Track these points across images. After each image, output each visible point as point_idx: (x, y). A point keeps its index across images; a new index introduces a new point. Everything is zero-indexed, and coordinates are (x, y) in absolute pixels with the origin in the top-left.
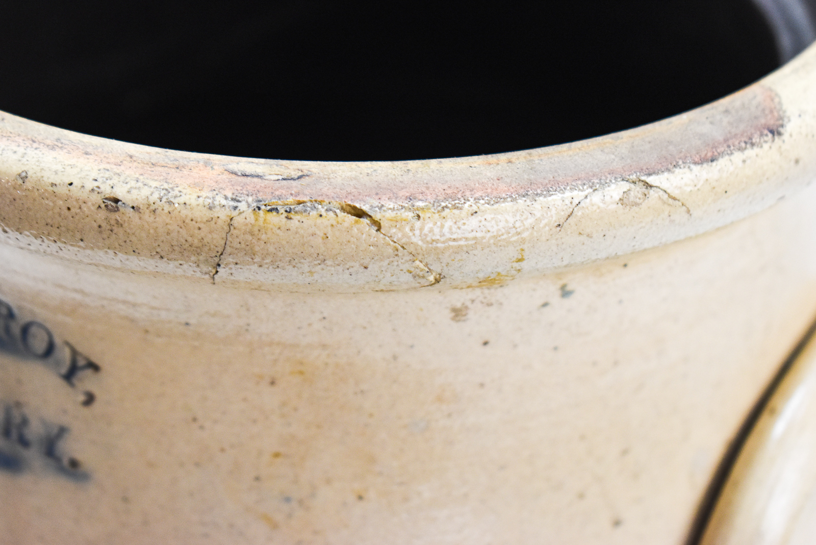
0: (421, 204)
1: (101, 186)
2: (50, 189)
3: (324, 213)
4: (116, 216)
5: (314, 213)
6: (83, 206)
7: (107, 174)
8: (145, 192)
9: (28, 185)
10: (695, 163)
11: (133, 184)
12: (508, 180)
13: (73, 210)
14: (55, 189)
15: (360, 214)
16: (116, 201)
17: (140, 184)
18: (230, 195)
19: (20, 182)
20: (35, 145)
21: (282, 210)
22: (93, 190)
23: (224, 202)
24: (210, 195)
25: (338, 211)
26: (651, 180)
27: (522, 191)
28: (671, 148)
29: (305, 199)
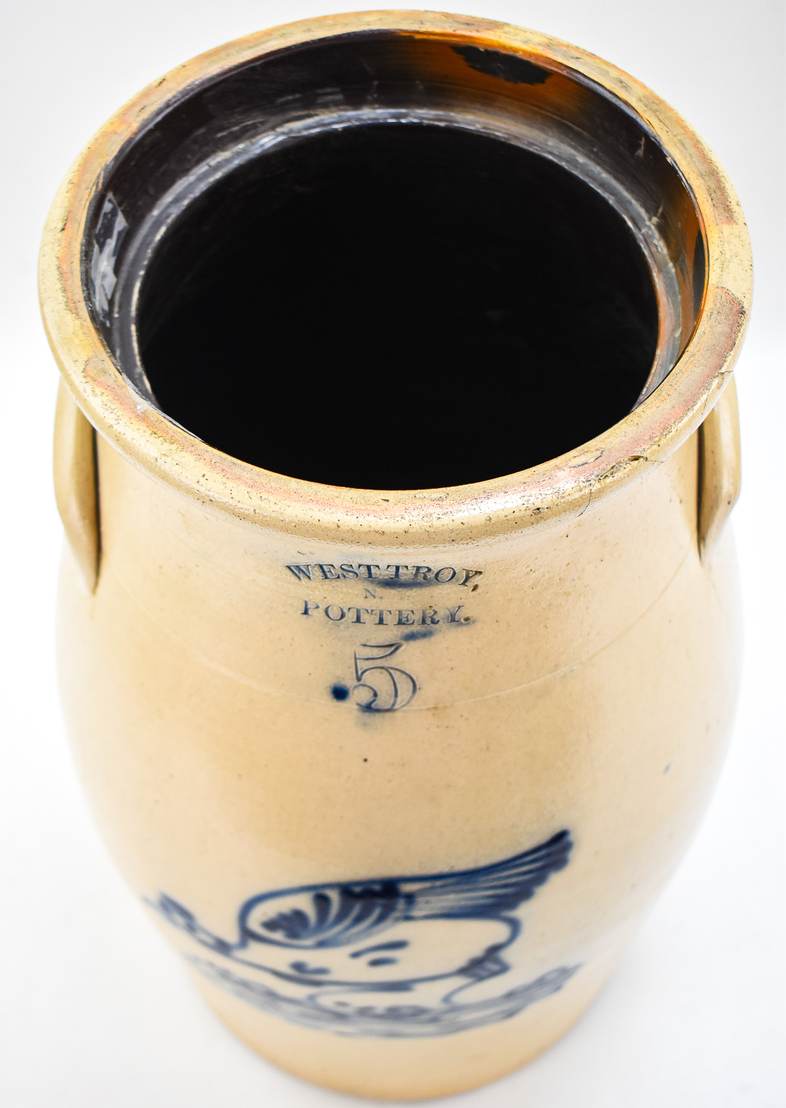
0: (656, 439)
1: (529, 506)
2: (505, 519)
3: (625, 466)
4: (541, 515)
5: (622, 469)
6: (524, 519)
7: (526, 498)
8: (549, 498)
9: (493, 522)
10: (731, 351)
11: (540, 497)
12: (677, 406)
13: (518, 523)
14: (507, 518)
15: (636, 458)
16: (538, 509)
17: (544, 496)
18: (584, 480)
19: (488, 522)
20: (479, 501)
21: (609, 475)
22: (526, 510)
23: (584, 485)
24: (576, 484)
25: (630, 462)
26: (723, 370)
27: (686, 408)
28: (717, 348)
29: (614, 464)
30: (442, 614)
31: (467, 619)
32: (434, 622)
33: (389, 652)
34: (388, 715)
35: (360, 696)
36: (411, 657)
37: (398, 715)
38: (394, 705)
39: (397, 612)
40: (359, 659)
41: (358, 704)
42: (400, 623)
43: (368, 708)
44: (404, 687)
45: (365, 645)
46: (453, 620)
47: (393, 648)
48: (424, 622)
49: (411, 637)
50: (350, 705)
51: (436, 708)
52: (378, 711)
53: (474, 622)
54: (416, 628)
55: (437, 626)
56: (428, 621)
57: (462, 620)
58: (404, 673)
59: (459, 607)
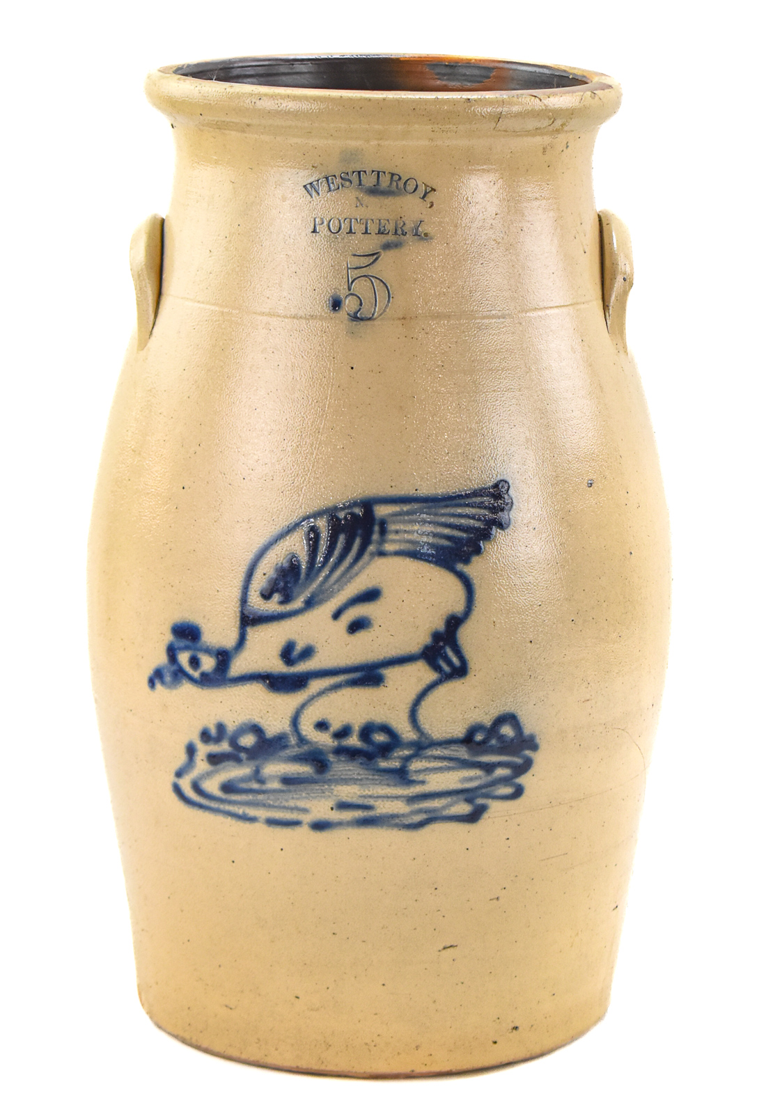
30: (410, 225)
31: (426, 235)
32: (404, 234)
33: (372, 261)
34: (369, 323)
35: (349, 305)
36: (387, 265)
37: (376, 323)
38: (373, 315)
39: (378, 221)
40: (351, 268)
41: (348, 314)
42: (380, 233)
43: (355, 318)
44: (381, 294)
45: (355, 255)
46: (416, 234)
47: (375, 257)
48: (396, 233)
49: (387, 246)
50: (342, 314)
51: (404, 318)
52: (362, 319)
53: (431, 238)
54: (390, 238)
55: (405, 238)
56: (399, 232)
57: (423, 235)
58: (381, 281)
59: (421, 221)
